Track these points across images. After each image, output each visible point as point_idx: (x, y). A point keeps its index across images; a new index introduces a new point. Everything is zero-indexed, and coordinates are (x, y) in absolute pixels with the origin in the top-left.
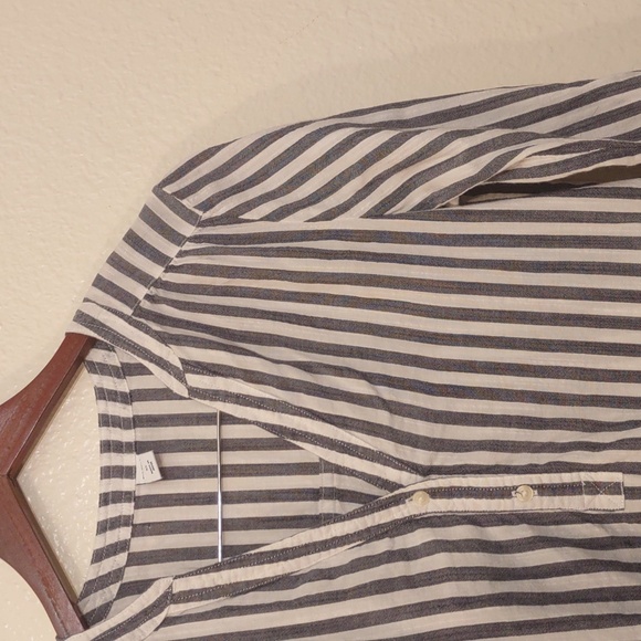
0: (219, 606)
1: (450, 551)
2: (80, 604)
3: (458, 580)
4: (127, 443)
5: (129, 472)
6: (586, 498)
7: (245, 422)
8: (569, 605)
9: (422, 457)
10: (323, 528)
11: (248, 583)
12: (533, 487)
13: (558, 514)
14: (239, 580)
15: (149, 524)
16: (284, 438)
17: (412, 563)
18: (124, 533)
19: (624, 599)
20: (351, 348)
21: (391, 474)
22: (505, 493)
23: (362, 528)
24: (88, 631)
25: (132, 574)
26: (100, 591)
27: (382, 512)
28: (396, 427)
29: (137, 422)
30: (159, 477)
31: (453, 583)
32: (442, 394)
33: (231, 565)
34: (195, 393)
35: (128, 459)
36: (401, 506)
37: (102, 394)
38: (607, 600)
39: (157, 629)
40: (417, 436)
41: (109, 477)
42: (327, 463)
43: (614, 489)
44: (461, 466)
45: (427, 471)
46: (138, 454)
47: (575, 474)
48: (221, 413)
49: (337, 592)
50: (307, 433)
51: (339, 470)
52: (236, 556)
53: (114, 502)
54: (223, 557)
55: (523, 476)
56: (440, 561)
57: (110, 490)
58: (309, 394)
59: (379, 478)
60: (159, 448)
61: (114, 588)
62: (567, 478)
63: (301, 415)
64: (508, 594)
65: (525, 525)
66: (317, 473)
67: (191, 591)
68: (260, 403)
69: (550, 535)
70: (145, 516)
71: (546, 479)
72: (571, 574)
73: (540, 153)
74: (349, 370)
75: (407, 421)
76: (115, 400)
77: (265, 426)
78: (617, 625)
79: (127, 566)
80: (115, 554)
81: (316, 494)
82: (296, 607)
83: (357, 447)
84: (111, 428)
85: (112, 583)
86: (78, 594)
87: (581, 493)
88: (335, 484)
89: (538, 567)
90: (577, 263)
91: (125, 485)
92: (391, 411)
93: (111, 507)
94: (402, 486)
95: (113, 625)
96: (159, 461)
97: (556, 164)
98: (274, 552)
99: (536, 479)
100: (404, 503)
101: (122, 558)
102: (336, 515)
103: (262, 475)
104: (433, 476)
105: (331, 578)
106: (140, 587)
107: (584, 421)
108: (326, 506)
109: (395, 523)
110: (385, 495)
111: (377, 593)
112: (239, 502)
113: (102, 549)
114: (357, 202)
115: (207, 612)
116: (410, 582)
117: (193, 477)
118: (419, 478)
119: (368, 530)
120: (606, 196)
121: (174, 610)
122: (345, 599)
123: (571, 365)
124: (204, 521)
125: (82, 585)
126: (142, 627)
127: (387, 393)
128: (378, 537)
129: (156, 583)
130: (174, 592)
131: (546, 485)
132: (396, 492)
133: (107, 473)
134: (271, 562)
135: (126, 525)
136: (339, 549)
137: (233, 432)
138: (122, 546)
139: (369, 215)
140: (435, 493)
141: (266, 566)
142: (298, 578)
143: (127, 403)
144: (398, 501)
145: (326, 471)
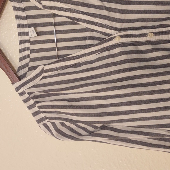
0: (58, 73)
1: (127, 54)
2: (17, 73)
3: (129, 63)
4: (25, 24)
5: (27, 34)
7: (61, 16)
8: (163, 68)
9: (118, 25)
10: (88, 49)
11: (66, 66)
12: (153, 33)
13: (161, 41)
14: (63, 65)
15: (35, 49)
16: (74, 21)
17: (115, 58)
18: (28, 52)
21: (108, 31)
22: (144, 35)
23: (100, 48)
24: (21, 81)
25: (32, 64)
26: (23, 70)
27: (106, 43)
28: (110, 16)
29: (27, 17)
30: (36, 35)
31: (128, 64)
32: (125, 4)
33: (61, 61)
34: (45, 7)
35: (26, 30)
36: (112, 41)
37: (15, 9)
39: (40, 80)
40: (117, 18)
41: (21, 35)
42: (88, 29)
44: (131, 28)
45: (119, 30)
46: (29, 28)
47: (167, 28)
48: (54, 14)
49: (93, 68)
50: (81, 19)
51: (92, 30)
52: (62, 58)
53: (24, 43)
54: (58, 58)
55: (150, 30)
56: (124, 57)
57: (22, 39)
58: (81, 6)
59: (105, 33)
60: (35, 26)
61: (27, 69)
62: (164, 29)
63: (79, 13)
64: (144, 66)
65: (150, 45)
66: (85, 32)
67: (49, 69)
68: (66, 10)
69: (158, 47)
70: (33, 47)
71: (157, 30)
72: (164, 59)
75: (113, 13)
76: (20, 11)
77: (68, 17)
79: (30, 62)
80: (26, 59)
81: (85, 38)
82: (81, 72)
83: (97, 23)
84: (20, 20)
85: (26, 67)
86: (17, 70)
87: (168, 34)
88: (91, 35)
89: (154, 57)
91: (26, 38)
92: (108, 11)
93: (23, 44)
94: (112, 35)
95: (27, 79)
96: (36, 30)
98: (73, 57)
99: (154, 30)
100: (113, 40)
101: (28, 60)
102: (92, 44)
103: (68, 33)
104: (122, 31)
105: (91, 63)
106: (35, 68)
108: (89, 42)
109: (110, 46)
110: (107, 38)
111: (105, 67)
112: (62, 42)
113: (22, 57)
115: (55, 75)
116: (115, 64)
117: (47, 35)
118: (117, 32)
119: (102, 49)
121: (45, 74)
122: (95, 70)
124: (52, 48)
125: (17, 68)
126: (36, 79)
127: (107, 4)
128: (105, 51)
129: (39, 67)
130: (44, 69)
131: (157, 32)
132: (110, 37)
133: (20, 34)
134: (73, 60)
135: (28, 50)
136: (93, 55)
137: (58, 20)
138: (27, 56)
140: (122, 37)
141: (71, 61)
142: (81, 64)
143: (23, 11)
144: (111, 39)
145: (88, 31)
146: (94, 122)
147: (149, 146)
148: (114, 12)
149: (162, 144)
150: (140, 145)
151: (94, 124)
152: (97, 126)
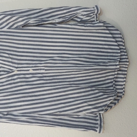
1: (20, 79)
6: (40, 71)
8: (36, 85)
9: (16, 66)
10: (1, 76)
13: (36, 73)
17: (15, 81)
19: (44, 84)
20: (5, 49)
21: (12, 68)
22: (28, 70)
23: (7, 76)
27: (10, 74)
28: (12, 61)
31: (20, 83)
32: (19, 56)
38: (41, 84)
40: (16, 63)
43: (43, 69)
44: (22, 67)
45: (17, 68)
47: (38, 68)
49: (3, 85)
51: (4, 68)
55: (31, 68)
56: (19, 80)
59: (10, 69)
62: (37, 68)
64: (28, 84)
65: (31, 75)
69: (34, 76)
71: (34, 68)
72: (37, 81)
73: (33, 21)
74: (5, 53)
78: (42, 88)
83: (6, 64)
88: (3, 70)
89: (33, 80)
90: (40, 37)
92: (11, 59)
94: (13, 70)
97: (35, 23)
99: (33, 68)
105: (3, 83)
107: (40, 60)
108: (2, 73)
109: (12, 75)
110: (11, 71)
111: (9, 85)
114: (6, 26)
116: (14, 83)
118: (16, 69)
119: (8, 76)
120: (43, 27)
122: (5, 86)
123: (39, 52)
127: (11, 56)
128: (10, 77)
136: (4, 79)
139: (8, 29)
140: (18, 71)
144: (13, 72)
145: (2, 68)
146: (3, 111)
147: (31, 123)
148: (14, 60)
149: (37, 122)
150: (26, 122)
151: (3, 113)
152: (4, 114)
